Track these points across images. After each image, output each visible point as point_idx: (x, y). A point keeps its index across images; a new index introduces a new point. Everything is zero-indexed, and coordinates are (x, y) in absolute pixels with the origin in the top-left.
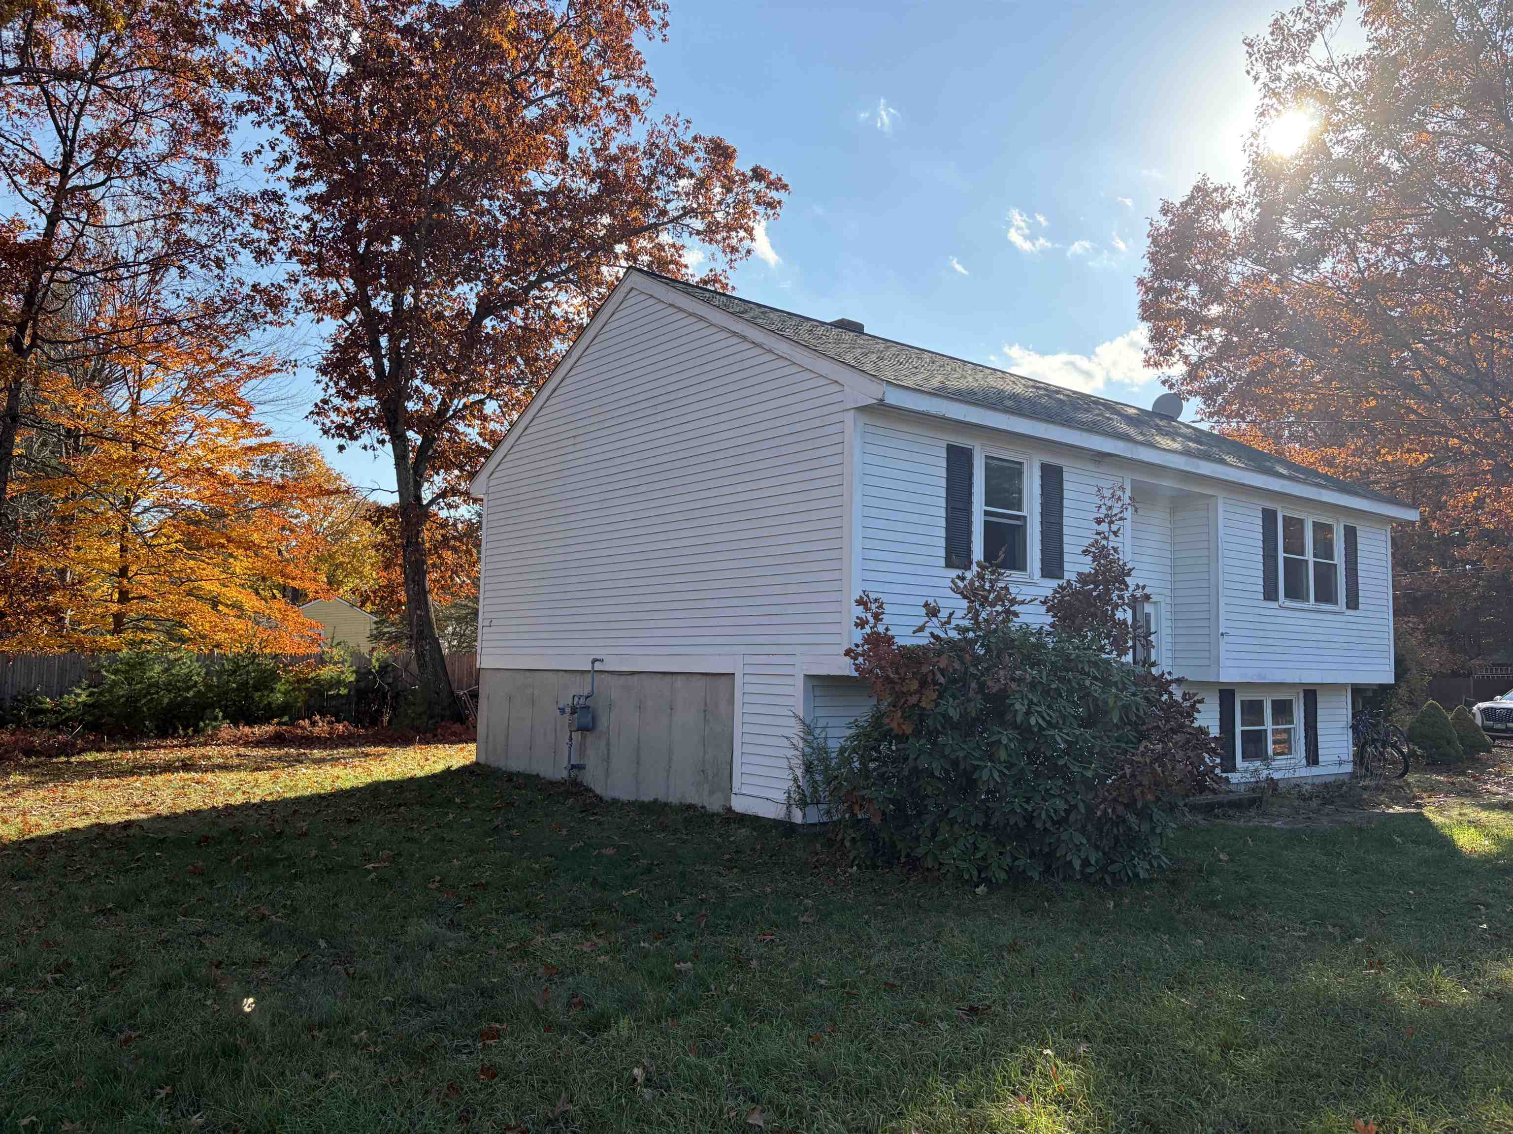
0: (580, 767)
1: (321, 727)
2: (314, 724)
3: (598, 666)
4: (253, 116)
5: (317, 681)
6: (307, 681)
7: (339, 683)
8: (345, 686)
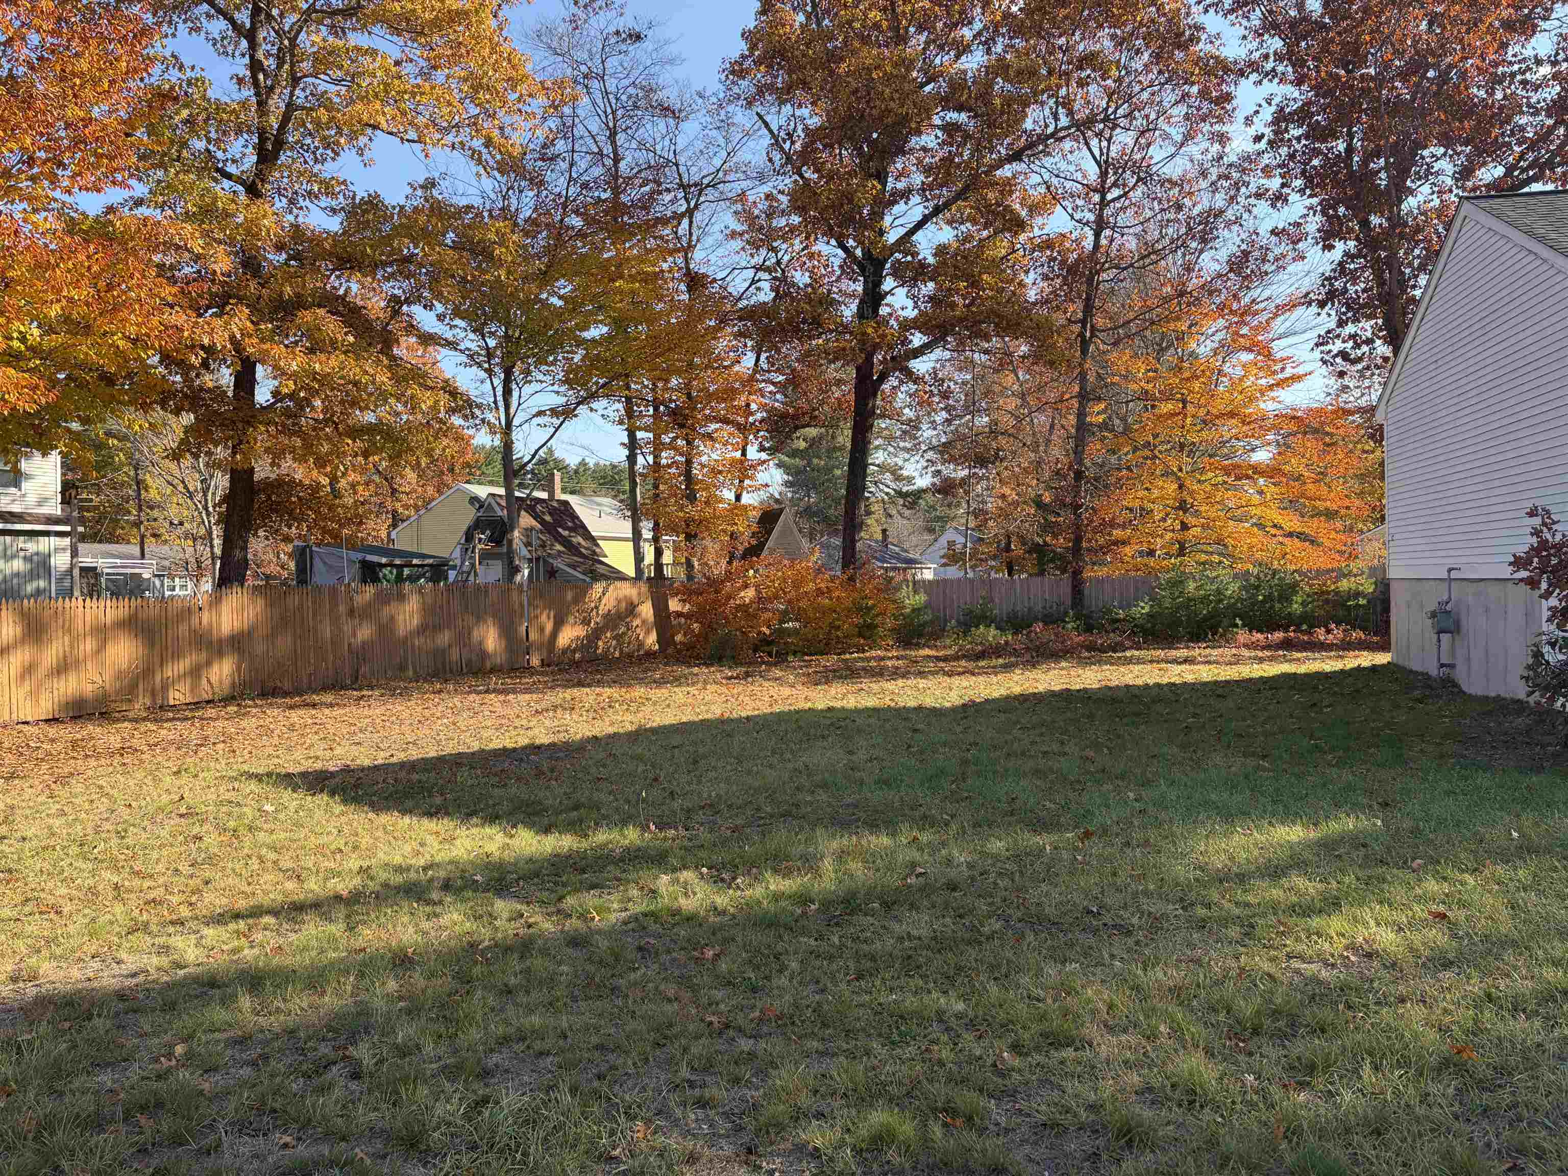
0: (1452, 666)
1: (1337, 634)
2: (1328, 631)
3: (1454, 574)
4: (1254, 77)
5: (1337, 593)
6: (1328, 593)
7: (1357, 594)
8: (1364, 597)
